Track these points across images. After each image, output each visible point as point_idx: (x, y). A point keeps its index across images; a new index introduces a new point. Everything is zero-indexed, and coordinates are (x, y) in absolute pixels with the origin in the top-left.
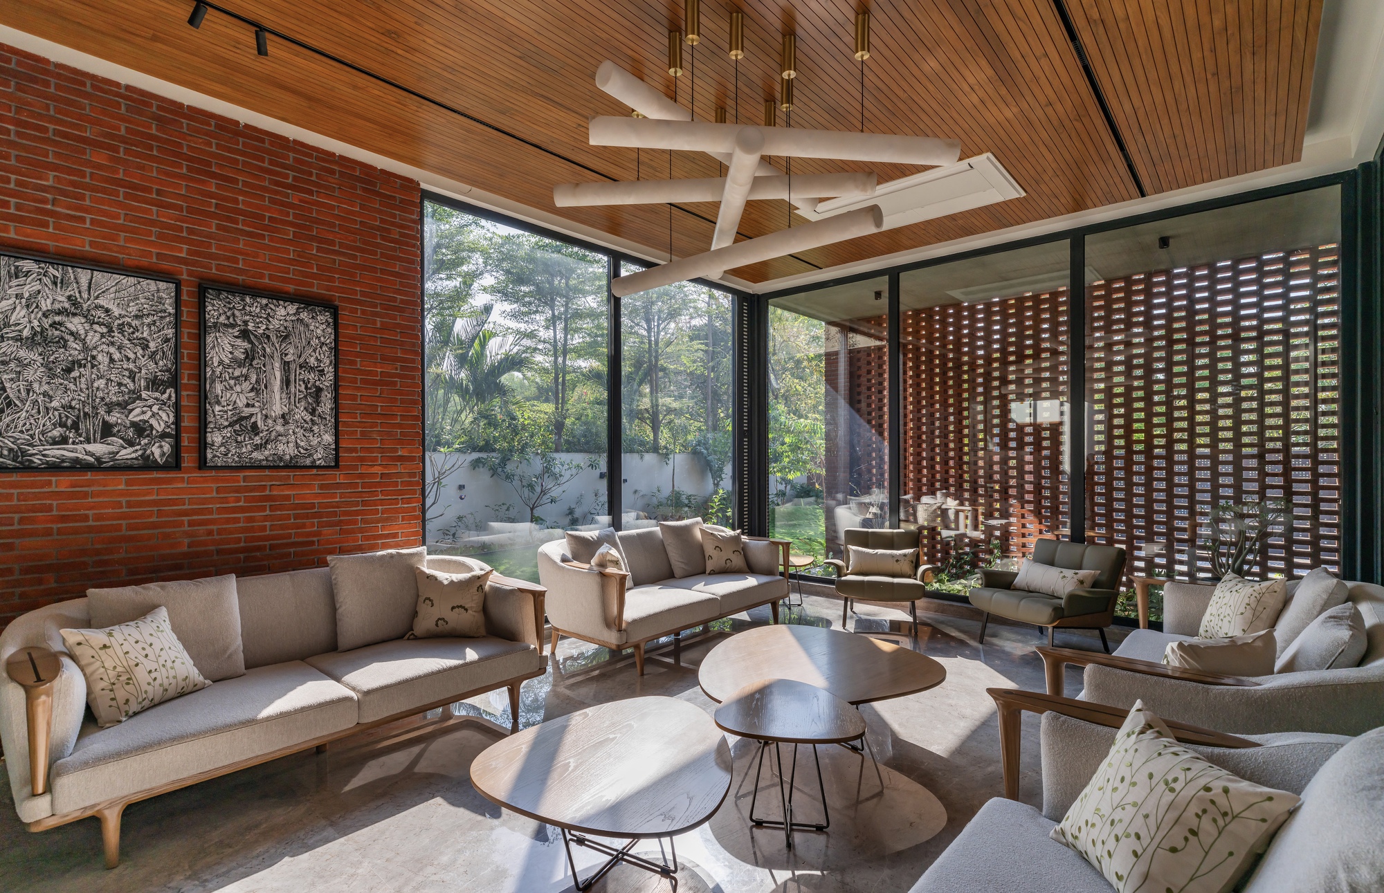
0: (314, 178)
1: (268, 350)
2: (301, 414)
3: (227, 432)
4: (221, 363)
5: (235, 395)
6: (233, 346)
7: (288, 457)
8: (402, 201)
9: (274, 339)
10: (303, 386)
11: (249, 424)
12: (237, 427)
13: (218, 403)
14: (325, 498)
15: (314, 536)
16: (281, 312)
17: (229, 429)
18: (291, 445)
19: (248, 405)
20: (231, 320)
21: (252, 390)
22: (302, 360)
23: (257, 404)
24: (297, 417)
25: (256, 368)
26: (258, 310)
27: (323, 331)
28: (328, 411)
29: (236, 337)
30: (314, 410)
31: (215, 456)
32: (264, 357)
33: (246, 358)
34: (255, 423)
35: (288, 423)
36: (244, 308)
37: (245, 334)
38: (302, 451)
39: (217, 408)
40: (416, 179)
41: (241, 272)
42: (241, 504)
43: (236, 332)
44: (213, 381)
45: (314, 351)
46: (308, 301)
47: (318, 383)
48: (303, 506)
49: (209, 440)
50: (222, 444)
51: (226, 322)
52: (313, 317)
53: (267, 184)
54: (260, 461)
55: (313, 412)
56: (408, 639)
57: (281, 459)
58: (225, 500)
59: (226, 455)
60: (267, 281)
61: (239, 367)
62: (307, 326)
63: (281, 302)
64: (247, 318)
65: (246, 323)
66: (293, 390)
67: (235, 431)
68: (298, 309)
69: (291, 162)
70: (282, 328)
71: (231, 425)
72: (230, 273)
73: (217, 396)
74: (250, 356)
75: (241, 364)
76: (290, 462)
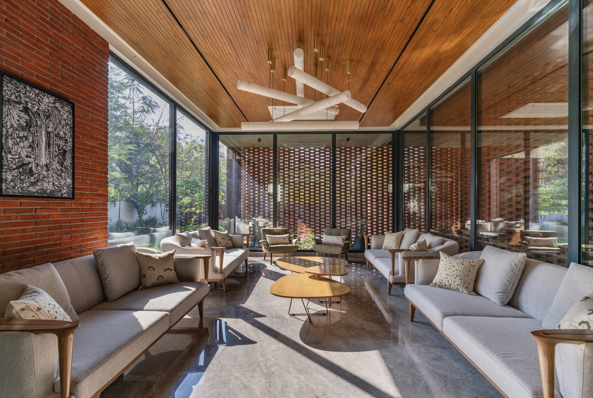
0: (60, 23)
1: (39, 122)
2: (56, 165)
3: (15, 173)
4: (12, 126)
5: (20, 149)
6: (19, 116)
7: (49, 191)
8: (101, 51)
9: (42, 116)
10: (57, 148)
11: (27, 168)
12: (21, 170)
13: (10, 153)
14: (64, 217)
15: (58, 241)
16: (46, 100)
17: (16, 171)
18: (51, 184)
19: (27, 156)
20: (18, 99)
21: (30, 147)
22: (56, 132)
23: (32, 156)
24: (54, 166)
25: (32, 133)
26: (34, 96)
27: (67, 116)
28: (69, 165)
29: (21, 111)
30: (62, 163)
31: (7, 188)
32: (37, 126)
33: (27, 125)
34: (31, 168)
35: (49, 170)
36: (25, 93)
37: (26, 110)
38: (56, 188)
39: (9, 156)
40: (108, 41)
41: (20, 68)
42: (19, 221)
43: (21, 107)
44: (7, 138)
45: (63, 127)
46: (60, 98)
47: (64, 147)
48: (53, 222)
49: (4, 177)
50: (12, 181)
51: (15, 99)
52: (62, 107)
53: (36, 17)
54: (34, 192)
55: (62, 165)
56: (142, 289)
57: (45, 192)
58: (9, 218)
59: (14, 188)
60: (35, 78)
61: (23, 130)
62: (59, 111)
63: (46, 94)
64: (27, 100)
65: (27, 103)
66: (52, 150)
67: (20, 172)
68: (55, 100)
69: (48, 8)
70: (46, 110)
71: (18, 168)
72: (15, 67)
73: (9, 148)
74: (29, 125)
75: (23, 129)
76: (50, 194)
